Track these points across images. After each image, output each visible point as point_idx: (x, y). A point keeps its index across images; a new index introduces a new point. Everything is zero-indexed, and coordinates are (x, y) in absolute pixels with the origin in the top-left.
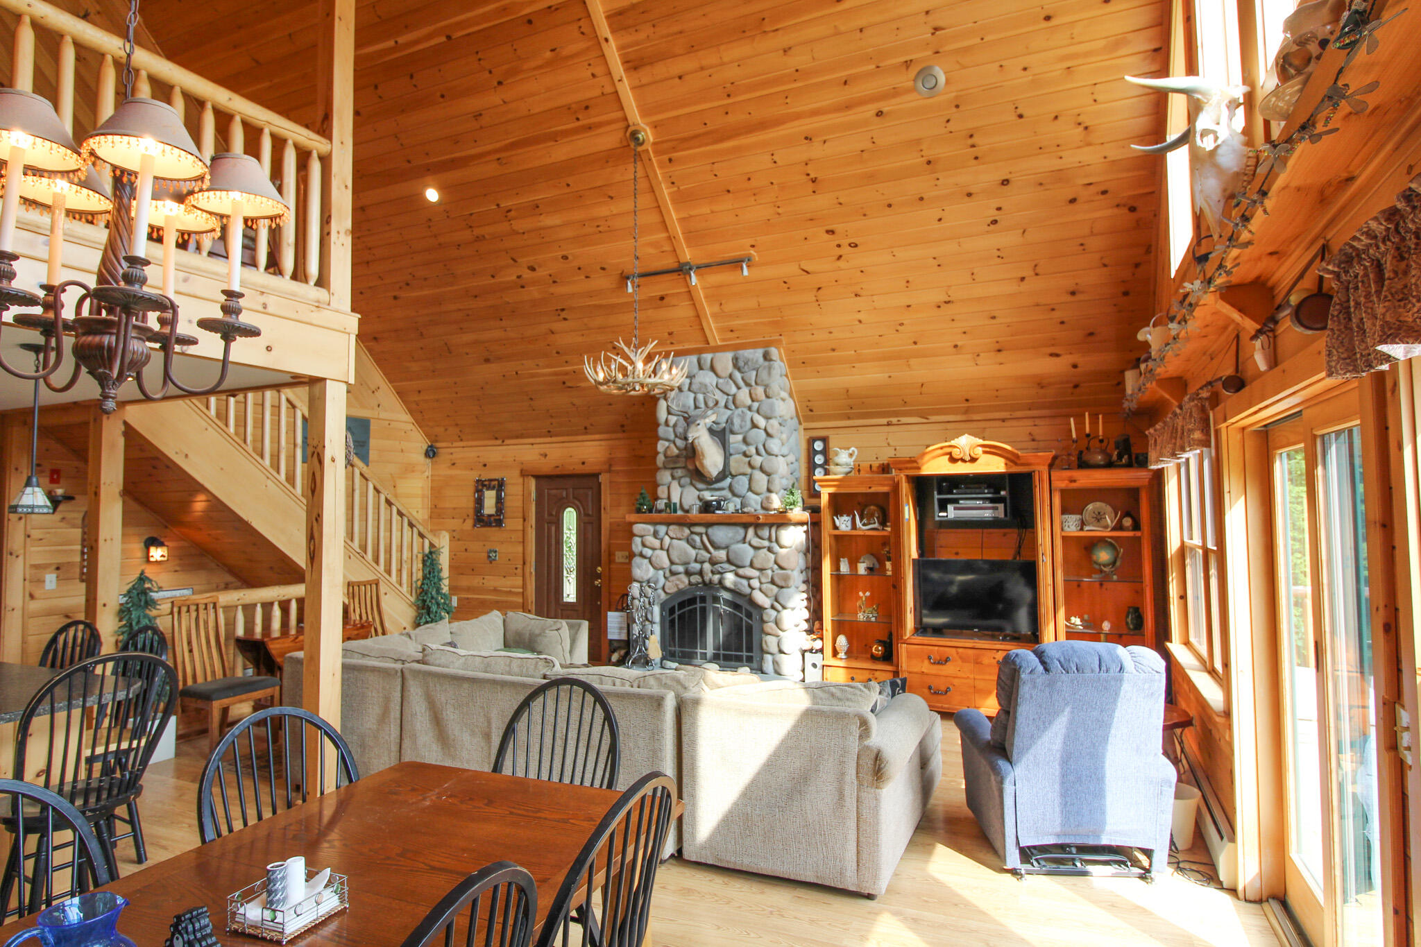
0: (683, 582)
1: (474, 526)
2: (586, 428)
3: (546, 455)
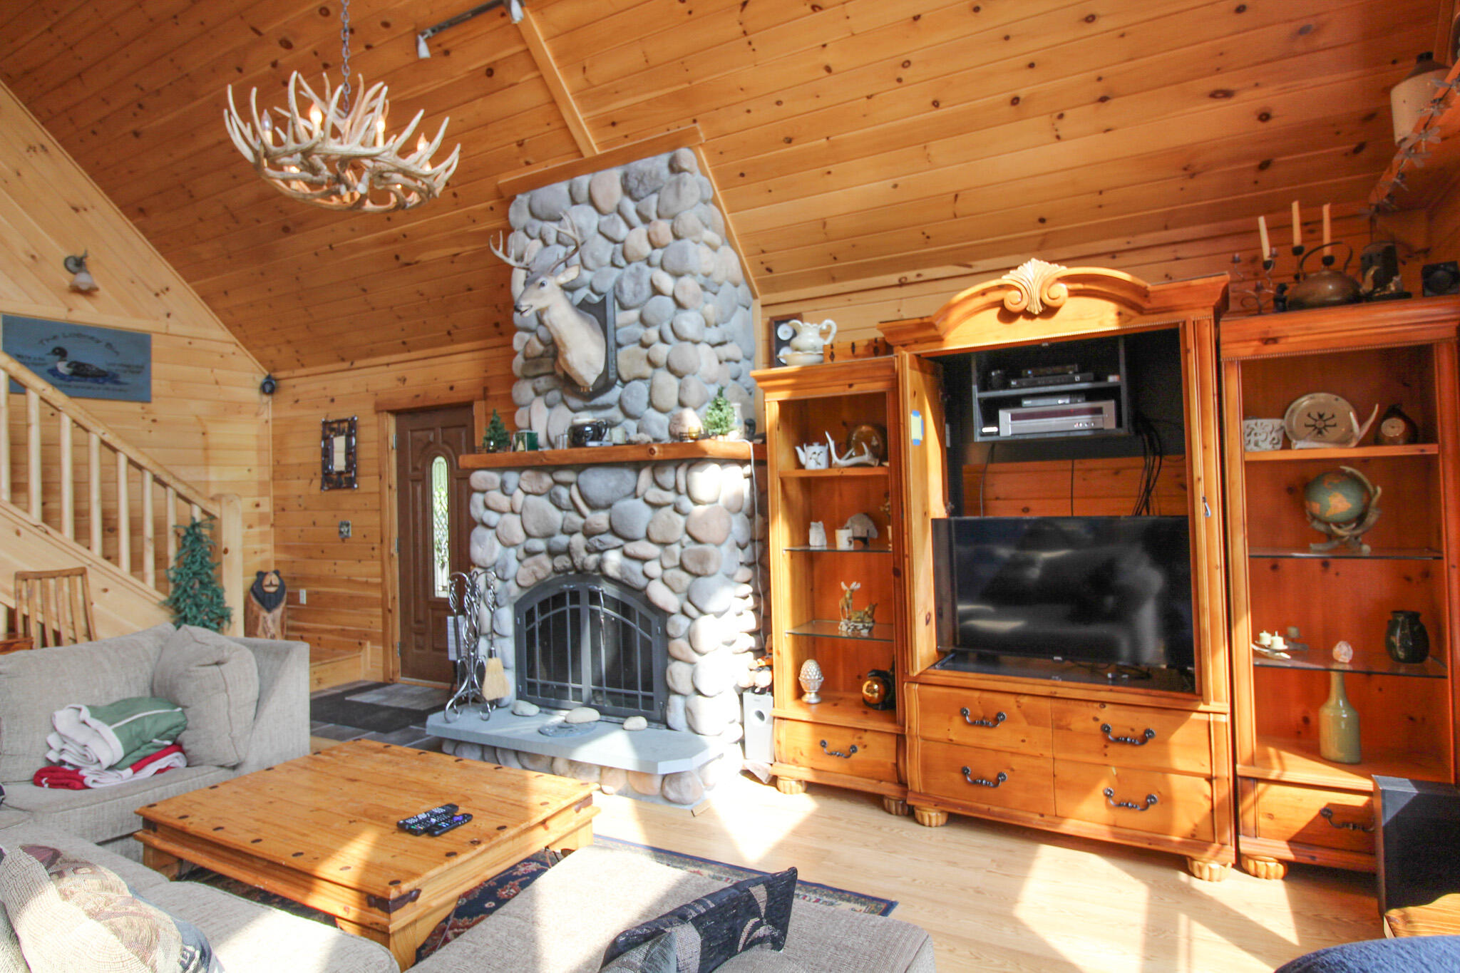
0: (543, 567)
1: (322, 488)
2: (449, 333)
3: (405, 380)
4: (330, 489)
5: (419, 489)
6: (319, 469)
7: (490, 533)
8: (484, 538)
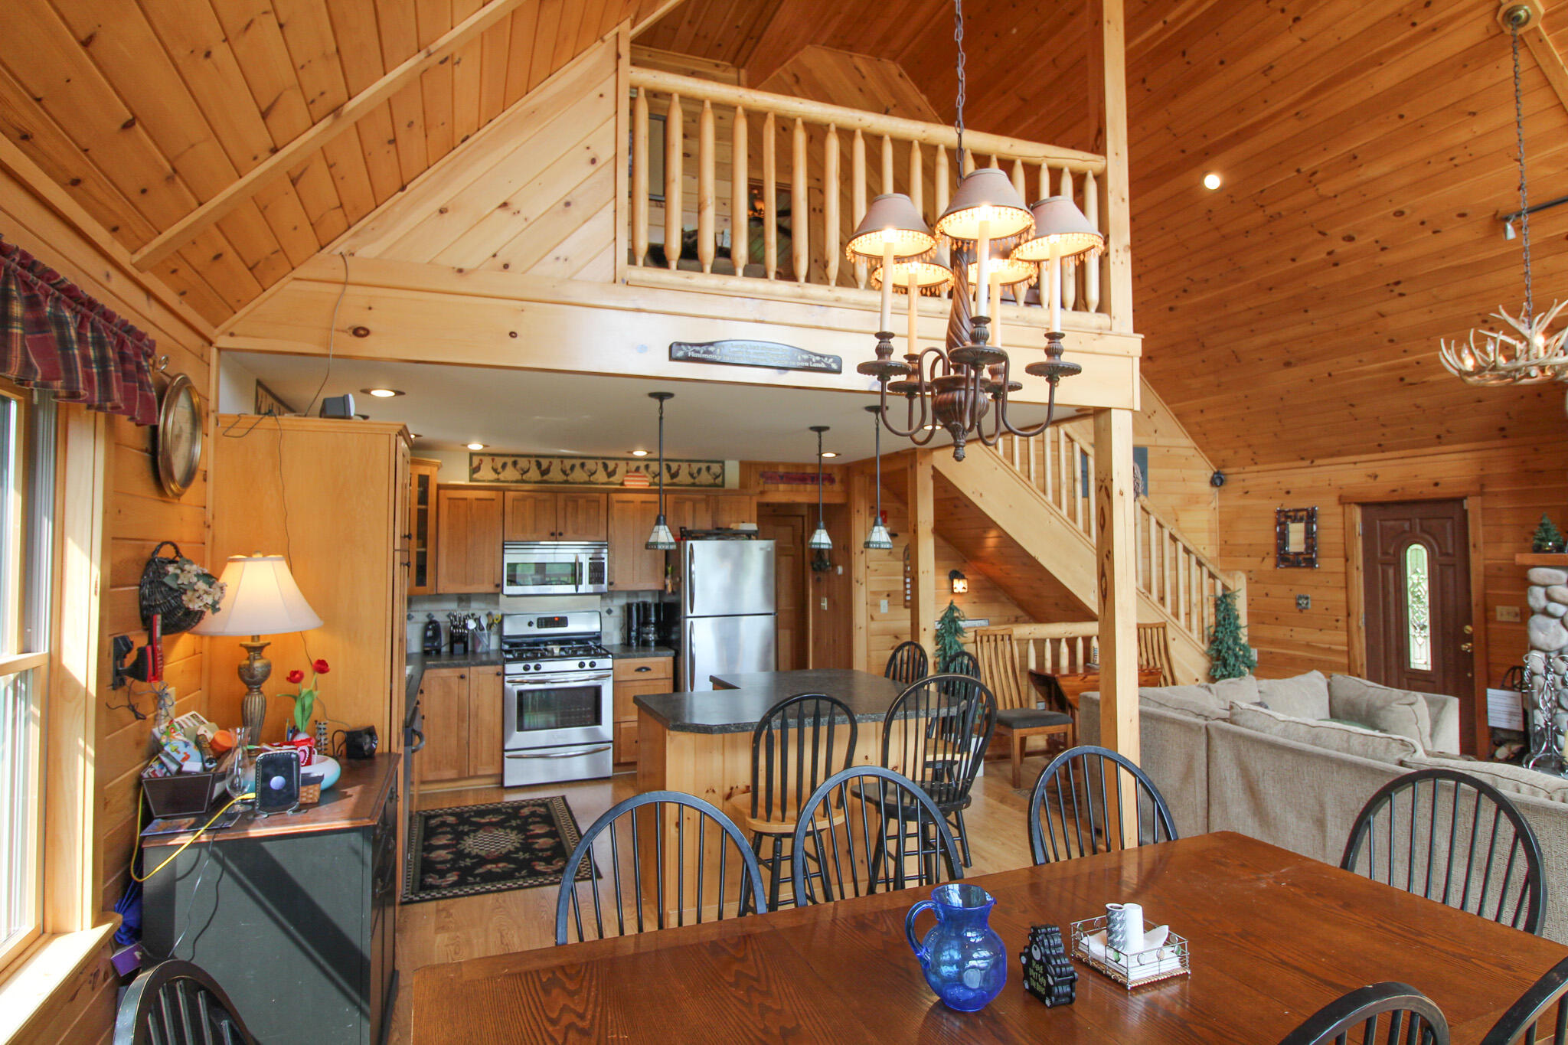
1: (1277, 565)
2: (1439, 437)
3: (1376, 477)
4: (1287, 567)
5: (1391, 572)
6: (1272, 549)
7: (1555, 622)
8: (1547, 626)
